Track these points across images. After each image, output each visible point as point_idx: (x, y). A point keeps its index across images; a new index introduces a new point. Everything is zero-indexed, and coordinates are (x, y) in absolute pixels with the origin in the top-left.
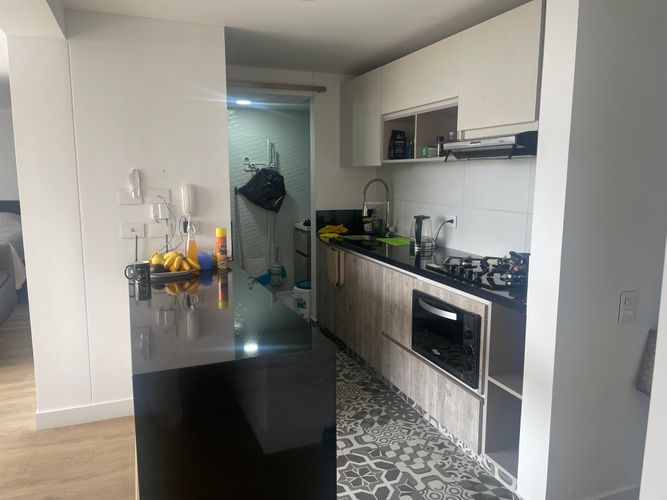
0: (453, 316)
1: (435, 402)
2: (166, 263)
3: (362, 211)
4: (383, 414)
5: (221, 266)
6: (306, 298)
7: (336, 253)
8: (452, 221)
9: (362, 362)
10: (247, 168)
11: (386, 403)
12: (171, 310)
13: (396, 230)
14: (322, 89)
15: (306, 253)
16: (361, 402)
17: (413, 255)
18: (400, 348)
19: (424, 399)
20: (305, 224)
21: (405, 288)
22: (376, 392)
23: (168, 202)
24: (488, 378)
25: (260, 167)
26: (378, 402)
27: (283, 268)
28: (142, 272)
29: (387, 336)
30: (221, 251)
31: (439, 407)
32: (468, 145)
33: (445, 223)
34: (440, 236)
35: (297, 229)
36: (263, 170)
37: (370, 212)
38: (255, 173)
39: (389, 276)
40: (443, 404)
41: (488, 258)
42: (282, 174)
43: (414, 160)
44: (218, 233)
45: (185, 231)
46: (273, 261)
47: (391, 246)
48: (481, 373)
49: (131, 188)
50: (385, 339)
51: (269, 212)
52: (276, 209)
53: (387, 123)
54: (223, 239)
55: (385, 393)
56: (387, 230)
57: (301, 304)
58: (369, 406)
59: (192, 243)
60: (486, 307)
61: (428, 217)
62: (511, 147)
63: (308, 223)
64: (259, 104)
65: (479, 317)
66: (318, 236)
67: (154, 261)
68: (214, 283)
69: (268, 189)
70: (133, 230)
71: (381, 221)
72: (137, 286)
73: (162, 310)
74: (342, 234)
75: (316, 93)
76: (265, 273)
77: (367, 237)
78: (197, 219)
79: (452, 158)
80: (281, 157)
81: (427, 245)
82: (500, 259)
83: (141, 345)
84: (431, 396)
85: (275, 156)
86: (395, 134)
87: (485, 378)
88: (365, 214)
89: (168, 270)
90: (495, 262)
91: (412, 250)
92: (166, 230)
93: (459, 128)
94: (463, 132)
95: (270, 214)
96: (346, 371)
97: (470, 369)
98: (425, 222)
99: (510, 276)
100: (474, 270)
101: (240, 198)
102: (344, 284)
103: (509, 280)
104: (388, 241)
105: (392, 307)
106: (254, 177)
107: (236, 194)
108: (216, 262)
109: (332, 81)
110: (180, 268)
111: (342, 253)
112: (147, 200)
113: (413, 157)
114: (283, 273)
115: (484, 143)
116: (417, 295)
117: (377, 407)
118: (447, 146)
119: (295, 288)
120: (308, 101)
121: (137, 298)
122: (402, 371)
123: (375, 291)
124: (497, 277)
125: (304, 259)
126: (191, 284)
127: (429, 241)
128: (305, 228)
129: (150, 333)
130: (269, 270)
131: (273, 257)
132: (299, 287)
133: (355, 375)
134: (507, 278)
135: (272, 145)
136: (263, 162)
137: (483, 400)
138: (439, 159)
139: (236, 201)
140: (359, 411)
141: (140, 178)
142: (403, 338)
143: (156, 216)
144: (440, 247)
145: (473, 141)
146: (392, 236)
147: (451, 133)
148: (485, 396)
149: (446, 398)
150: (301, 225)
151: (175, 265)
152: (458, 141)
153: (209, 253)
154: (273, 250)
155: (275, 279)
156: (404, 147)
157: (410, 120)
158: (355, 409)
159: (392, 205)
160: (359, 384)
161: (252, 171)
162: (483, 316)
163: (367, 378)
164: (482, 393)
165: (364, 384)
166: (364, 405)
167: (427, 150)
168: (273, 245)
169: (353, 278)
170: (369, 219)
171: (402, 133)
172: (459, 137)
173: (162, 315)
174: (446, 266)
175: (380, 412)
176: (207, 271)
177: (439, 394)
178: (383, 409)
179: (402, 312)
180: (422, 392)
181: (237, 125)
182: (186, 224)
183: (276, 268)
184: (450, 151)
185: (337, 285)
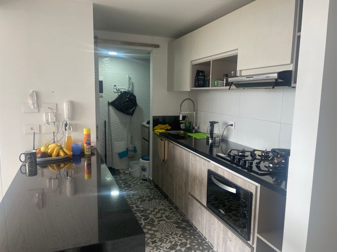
0: (233, 191)
1: (221, 243)
2: (49, 151)
3: (179, 117)
4: (188, 246)
5: (87, 153)
6: (147, 166)
7: (163, 142)
8: (232, 125)
9: (177, 208)
10: (116, 91)
11: (190, 238)
12: (57, 178)
13: (199, 128)
14: (157, 46)
15: (147, 139)
16: (175, 236)
17: (208, 145)
18: (199, 204)
19: (214, 240)
20: (147, 123)
21: (203, 168)
22: (184, 229)
23: (55, 111)
24: (256, 235)
25: (123, 90)
26: (185, 237)
27: (135, 147)
28: (31, 158)
29: (192, 195)
30: (86, 143)
31: (224, 247)
32: (245, 79)
33: (228, 126)
34: (224, 133)
35: (143, 126)
36: (124, 92)
37: (184, 117)
38: (119, 94)
39: (194, 159)
40: (226, 246)
41: (255, 150)
42: (135, 94)
43: (210, 88)
44: (85, 132)
45: (66, 130)
46: (129, 143)
47: (195, 138)
48: (252, 231)
49: (30, 102)
50: (190, 197)
51: (128, 116)
52: (132, 114)
53: (194, 66)
54: (89, 136)
55: (189, 230)
56: (194, 128)
57: (144, 169)
58: (179, 240)
59: (69, 138)
60: (257, 187)
61: (218, 122)
62: (274, 81)
63: (148, 123)
64: (121, 55)
65: (251, 194)
66: (153, 131)
67: (42, 149)
68: (82, 163)
69: (126, 103)
70: (32, 129)
71: (190, 123)
72: (27, 167)
73: (50, 179)
74: (167, 130)
75: (154, 48)
76: (125, 150)
77: (182, 132)
78: (74, 122)
79: (233, 87)
80: (135, 85)
81: (217, 139)
82: (263, 152)
83: (36, 200)
84: (218, 238)
85: (131, 84)
86: (198, 73)
87: (255, 235)
88: (181, 119)
89: (50, 156)
90: (260, 153)
91: (208, 142)
92: (54, 129)
93: (238, 69)
94: (241, 71)
95: (128, 117)
96: (167, 214)
97: (245, 227)
98: (216, 125)
99: (271, 165)
100: (246, 158)
101: (111, 107)
102: (167, 160)
103: (271, 168)
104: (194, 135)
105: (195, 178)
106: (119, 96)
107: (109, 105)
108: (84, 150)
109: (163, 41)
110: (58, 155)
111: (166, 142)
112: (42, 110)
113: (209, 87)
114: (135, 150)
115: (255, 78)
116: (211, 173)
117: (184, 241)
118: (230, 80)
119: (141, 159)
120: (149, 53)
121: (27, 175)
122: (200, 218)
123: (185, 167)
124: (262, 165)
125: (147, 143)
126: (65, 165)
127: (218, 137)
128: (147, 125)
129: (43, 193)
130: (127, 149)
131: (129, 141)
132: (143, 159)
133: (172, 217)
134: (269, 166)
135: (130, 78)
136: (125, 88)
137: (253, 248)
138: (225, 87)
139: (109, 109)
140: (173, 243)
141: (37, 96)
142: (201, 198)
143: (47, 120)
144: (224, 140)
145: (248, 77)
146: (197, 132)
147: (232, 72)
148: (255, 246)
149: (228, 242)
150: (145, 123)
151: (54, 153)
152: (237, 77)
153: (80, 144)
154: (129, 137)
155: (130, 154)
156: (204, 80)
157: (207, 64)
158: (171, 242)
159: (197, 114)
160: (174, 223)
161: (118, 92)
162: (254, 193)
163: (179, 219)
164: (253, 245)
165: (177, 223)
166: (176, 239)
167: (217, 83)
168: (129, 135)
169: (172, 157)
170: (183, 122)
171: (203, 72)
172: (238, 74)
173: (50, 182)
174: (229, 155)
175: (186, 245)
176: (77, 156)
177: (224, 238)
178: (188, 242)
179: (201, 182)
180: (212, 235)
181: (110, 66)
182: (66, 125)
183: (131, 147)
184: (232, 83)
185: (163, 160)
